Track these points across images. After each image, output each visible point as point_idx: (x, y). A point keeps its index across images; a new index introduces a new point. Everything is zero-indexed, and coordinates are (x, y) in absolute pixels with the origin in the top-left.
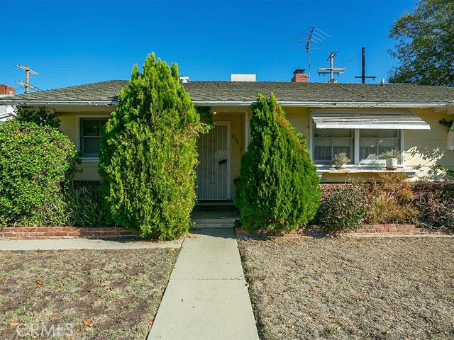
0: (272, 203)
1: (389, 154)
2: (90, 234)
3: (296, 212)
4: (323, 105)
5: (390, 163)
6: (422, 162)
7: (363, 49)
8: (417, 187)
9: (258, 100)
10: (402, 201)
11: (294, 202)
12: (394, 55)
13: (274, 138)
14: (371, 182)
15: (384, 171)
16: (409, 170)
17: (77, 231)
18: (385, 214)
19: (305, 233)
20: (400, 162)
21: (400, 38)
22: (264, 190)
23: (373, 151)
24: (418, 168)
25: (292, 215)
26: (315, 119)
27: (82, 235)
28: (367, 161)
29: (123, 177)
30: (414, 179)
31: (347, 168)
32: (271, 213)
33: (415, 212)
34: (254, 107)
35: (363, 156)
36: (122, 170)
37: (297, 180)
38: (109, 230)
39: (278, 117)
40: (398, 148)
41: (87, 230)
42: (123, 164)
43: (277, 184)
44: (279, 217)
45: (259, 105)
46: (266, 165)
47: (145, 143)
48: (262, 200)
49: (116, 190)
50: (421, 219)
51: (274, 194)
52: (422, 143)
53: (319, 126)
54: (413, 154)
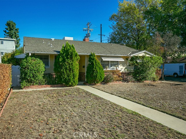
0: (97, 77)
1: (116, 66)
2: (53, 86)
3: (101, 79)
4: (104, 55)
5: (117, 68)
6: (123, 68)
7: (101, 24)
8: (122, 73)
9: (91, 53)
10: (119, 76)
11: (101, 77)
12: (111, 28)
13: (96, 63)
14: (113, 72)
15: (115, 70)
16: (120, 70)
17: (50, 86)
18: (116, 79)
19: (101, 84)
20: (118, 68)
21: (112, 21)
22: (95, 74)
23: (113, 65)
24: (122, 69)
25: (100, 80)
26: (103, 58)
27: (51, 87)
28: (112, 68)
29: (66, 72)
30: (121, 71)
31: (108, 69)
32: (96, 79)
33: (122, 78)
34: (90, 55)
35: (111, 66)
36: (66, 70)
37: (101, 72)
38: (58, 85)
39: (96, 58)
40: (118, 64)
41: (52, 85)
42: (66, 69)
43: (97, 73)
44: (98, 80)
45: (91, 55)
46: (95, 69)
47: (71, 64)
48: (94, 76)
49: (64, 75)
50: (123, 80)
51: (97, 75)
52: (123, 63)
53: (103, 60)
54: (121, 66)
